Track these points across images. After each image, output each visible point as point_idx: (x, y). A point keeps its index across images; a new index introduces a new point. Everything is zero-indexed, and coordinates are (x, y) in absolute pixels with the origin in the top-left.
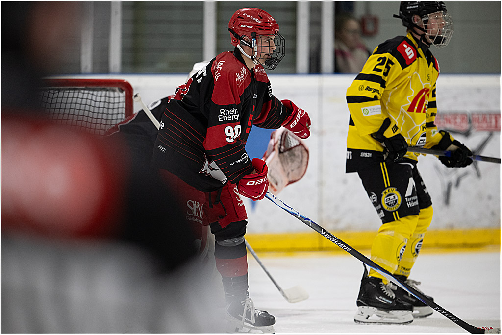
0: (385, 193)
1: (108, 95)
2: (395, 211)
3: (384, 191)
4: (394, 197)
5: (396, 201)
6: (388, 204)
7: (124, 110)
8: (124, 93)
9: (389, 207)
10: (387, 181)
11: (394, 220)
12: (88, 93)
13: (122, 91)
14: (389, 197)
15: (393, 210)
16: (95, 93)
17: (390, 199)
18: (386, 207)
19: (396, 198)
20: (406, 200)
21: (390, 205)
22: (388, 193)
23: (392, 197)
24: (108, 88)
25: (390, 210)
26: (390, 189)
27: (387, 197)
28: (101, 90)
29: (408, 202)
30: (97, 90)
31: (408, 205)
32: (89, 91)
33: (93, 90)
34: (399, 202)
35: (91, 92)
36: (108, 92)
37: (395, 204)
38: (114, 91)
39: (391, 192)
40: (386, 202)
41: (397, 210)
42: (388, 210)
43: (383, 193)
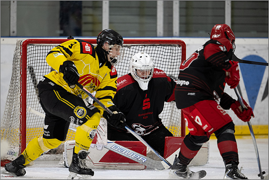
0: (75, 112)
1: (172, 49)
2: (86, 116)
3: (74, 111)
4: (81, 110)
5: (83, 111)
6: (80, 115)
7: (181, 57)
8: (181, 47)
9: (82, 116)
10: (71, 105)
11: (87, 120)
12: (161, 48)
13: (180, 46)
14: (78, 112)
15: (85, 116)
16: (165, 47)
17: (79, 112)
18: (80, 117)
19: (82, 110)
20: (88, 108)
21: (82, 115)
22: (77, 111)
23: (80, 111)
24: (172, 45)
25: (84, 117)
26: (76, 108)
27: (77, 113)
28: (168, 46)
29: (90, 108)
30: (166, 46)
31: (91, 109)
32: (162, 46)
33: (164, 46)
34: (85, 110)
35: (163, 47)
36: (172, 47)
37: (83, 113)
38: (175, 46)
39: (78, 109)
40: (79, 115)
41: (87, 114)
42: (83, 117)
43: (74, 112)
